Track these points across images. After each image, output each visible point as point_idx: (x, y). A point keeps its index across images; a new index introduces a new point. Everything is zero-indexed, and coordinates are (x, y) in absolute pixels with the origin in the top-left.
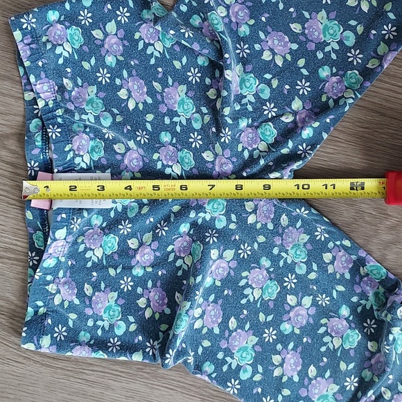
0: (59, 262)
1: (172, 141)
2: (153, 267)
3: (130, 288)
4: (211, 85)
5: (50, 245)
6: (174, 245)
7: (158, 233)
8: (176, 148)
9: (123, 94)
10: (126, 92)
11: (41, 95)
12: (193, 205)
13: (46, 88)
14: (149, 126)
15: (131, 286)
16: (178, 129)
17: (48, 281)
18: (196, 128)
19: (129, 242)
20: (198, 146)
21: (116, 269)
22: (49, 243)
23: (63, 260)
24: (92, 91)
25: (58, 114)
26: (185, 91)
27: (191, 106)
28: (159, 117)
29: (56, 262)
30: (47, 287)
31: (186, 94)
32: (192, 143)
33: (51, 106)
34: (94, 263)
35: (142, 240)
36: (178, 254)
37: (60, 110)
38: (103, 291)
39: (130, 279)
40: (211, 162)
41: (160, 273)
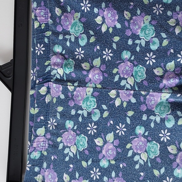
0: (42, 155)
1: (130, 58)
2: (115, 161)
3: (98, 177)
4: (172, 16)
5: (33, 140)
6: (131, 143)
7: (119, 133)
8: (133, 63)
9: (99, 20)
10: (101, 19)
11: (38, 18)
12: (144, 110)
13: (42, 14)
14: (114, 46)
15: (99, 176)
16: (138, 49)
17: (36, 172)
18: (153, 49)
19: (96, 141)
20: (151, 64)
21: (87, 162)
22: (32, 139)
23: (45, 153)
24: (77, 17)
25: (46, 35)
26: (149, 20)
27: (152, 31)
28: (124, 39)
29: (40, 155)
30: (35, 178)
31: (150, 22)
32: (147, 61)
33: (43, 28)
34: (70, 157)
35: (105, 139)
36: (135, 151)
37: (48, 32)
38: (78, 180)
39: (98, 170)
40: (160, 76)
41: (121, 166)
